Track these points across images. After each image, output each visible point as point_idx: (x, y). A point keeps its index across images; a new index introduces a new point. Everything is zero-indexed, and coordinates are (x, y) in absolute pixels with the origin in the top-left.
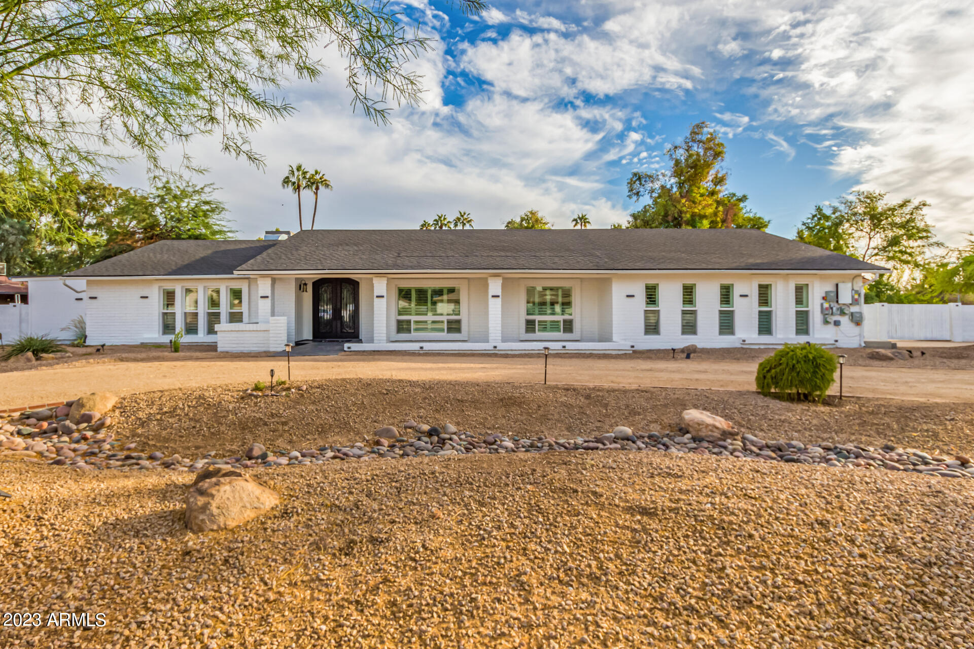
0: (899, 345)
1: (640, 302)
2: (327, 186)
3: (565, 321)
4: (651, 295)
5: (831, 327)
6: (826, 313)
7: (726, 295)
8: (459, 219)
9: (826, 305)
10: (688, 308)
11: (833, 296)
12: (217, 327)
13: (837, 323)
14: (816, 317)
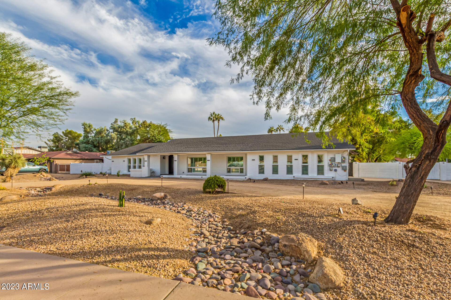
0: (365, 180)
1: (257, 162)
2: (223, 119)
3: (240, 169)
4: (262, 158)
5: (333, 172)
6: (330, 166)
7: (290, 159)
8: (278, 128)
9: (330, 163)
10: (275, 164)
11: (333, 160)
12: (130, 170)
13: (336, 170)
14: (326, 168)
